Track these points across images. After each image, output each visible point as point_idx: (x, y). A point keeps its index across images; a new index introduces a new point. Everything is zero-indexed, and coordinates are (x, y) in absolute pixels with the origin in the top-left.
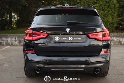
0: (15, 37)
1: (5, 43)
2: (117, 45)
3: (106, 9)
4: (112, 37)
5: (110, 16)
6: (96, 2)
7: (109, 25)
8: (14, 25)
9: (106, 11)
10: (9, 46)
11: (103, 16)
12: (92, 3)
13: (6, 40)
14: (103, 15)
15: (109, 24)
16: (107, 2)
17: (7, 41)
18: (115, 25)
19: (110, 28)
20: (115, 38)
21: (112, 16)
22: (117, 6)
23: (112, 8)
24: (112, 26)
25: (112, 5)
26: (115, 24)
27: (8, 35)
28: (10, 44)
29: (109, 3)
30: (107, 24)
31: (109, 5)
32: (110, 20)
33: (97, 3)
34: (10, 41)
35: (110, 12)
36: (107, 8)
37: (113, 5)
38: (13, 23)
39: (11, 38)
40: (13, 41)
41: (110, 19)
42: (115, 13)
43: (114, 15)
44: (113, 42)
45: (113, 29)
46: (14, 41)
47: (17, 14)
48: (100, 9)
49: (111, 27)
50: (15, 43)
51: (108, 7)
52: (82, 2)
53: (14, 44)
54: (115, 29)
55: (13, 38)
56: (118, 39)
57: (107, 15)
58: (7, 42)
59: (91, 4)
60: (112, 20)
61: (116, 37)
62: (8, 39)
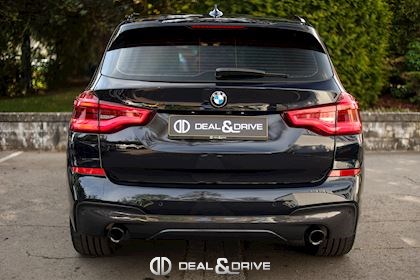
0: (42, 122)
1: (7, 140)
2: (385, 149)
3: (350, 28)
4: (371, 124)
5: (364, 52)
6: (315, 4)
7: (358, 82)
8: (38, 79)
9: (350, 34)
10: (20, 150)
11: (339, 53)
12: (304, 8)
13: (10, 130)
14: (339, 48)
15: (361, 80)
16: (352, 4)
17: (14, 134)
18: (380, 84)
19: (364, 91)
20: (381, 126)
21: (371, 51)
22: (386, 20)
23: (370, 27)
24: (370, 84)
25: (370, 16)
26: (380, 79)
27: (18, 114)
28: (25, 144)
29: (360, 8)
30: (355, 78)
31: (360, 13)
32: (364, 65)
33: (318, 8)
34: (24, 134)
35: (364, 39)
36: (352, 25)
37: (374, 17)
38: (34, 74)
39: (27, 125)
40: (32, 134)
41: (363, 62)
42: (379, 43)
43: (375, 49)
44: (372, 139)
45: (373, 97)
46: (36, 135)
47: (49, 45)
48: (331, 28)
49: (368, 89)
50: (41, 140)
51: (358, 22)
52: (269, 5)
53: (37, 146)
54: (379, 96)
55: (35, 124)
56: (389, 128)
57: (354, 49)
58: (13, 137)
59: (300, 10)
60: (371, 66)
61: (382, 122)
62: (17, 126)
